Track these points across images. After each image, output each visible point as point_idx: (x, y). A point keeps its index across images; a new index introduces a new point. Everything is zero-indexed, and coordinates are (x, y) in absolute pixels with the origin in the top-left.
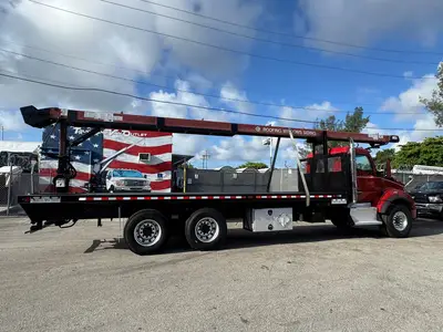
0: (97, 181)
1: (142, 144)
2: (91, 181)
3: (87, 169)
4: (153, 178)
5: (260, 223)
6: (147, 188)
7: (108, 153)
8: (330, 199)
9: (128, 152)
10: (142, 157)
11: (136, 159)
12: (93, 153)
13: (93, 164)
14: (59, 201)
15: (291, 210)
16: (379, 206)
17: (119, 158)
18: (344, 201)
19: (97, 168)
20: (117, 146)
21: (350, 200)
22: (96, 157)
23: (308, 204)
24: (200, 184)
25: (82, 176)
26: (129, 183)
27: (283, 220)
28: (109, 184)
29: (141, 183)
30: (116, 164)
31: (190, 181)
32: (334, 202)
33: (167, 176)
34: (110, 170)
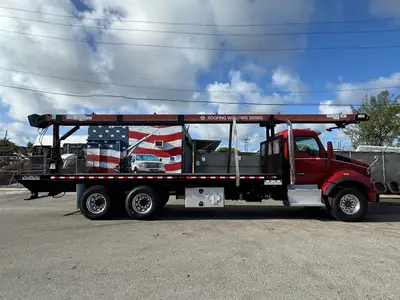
0: (124, 163)
1: (157, 134)
2: (120, 164)
3: (117, 154)
4: (166, 161)
5: (191, 200)
6: (163, 169)
7: (132, 142)
8: (263, 181)
9: (147, 140)
10: (158, 144)
11: (152, 146)
12: (122, 142)
13: (122, 150)
14: (38, 179)
15: (223, 189)
16: (324, 188)
17: (140, 146)
18: (279, 182)
19: (125, 153)
20: (138, 136)
21: (286, 182)
22: (124, 145)
23: (238, 184)
24: (206, 166)
25: (113, 160)
26: (148, 165)
27: (214, 198)
28: (134, 166)
29: (158, 165)
30: (139, 150)
31: (198, 163)
32: (267, 183)
33: (178, 159)
34: (134, 155)
